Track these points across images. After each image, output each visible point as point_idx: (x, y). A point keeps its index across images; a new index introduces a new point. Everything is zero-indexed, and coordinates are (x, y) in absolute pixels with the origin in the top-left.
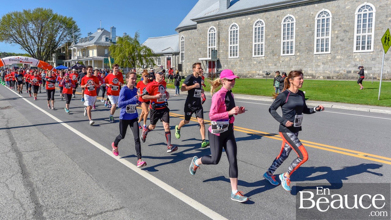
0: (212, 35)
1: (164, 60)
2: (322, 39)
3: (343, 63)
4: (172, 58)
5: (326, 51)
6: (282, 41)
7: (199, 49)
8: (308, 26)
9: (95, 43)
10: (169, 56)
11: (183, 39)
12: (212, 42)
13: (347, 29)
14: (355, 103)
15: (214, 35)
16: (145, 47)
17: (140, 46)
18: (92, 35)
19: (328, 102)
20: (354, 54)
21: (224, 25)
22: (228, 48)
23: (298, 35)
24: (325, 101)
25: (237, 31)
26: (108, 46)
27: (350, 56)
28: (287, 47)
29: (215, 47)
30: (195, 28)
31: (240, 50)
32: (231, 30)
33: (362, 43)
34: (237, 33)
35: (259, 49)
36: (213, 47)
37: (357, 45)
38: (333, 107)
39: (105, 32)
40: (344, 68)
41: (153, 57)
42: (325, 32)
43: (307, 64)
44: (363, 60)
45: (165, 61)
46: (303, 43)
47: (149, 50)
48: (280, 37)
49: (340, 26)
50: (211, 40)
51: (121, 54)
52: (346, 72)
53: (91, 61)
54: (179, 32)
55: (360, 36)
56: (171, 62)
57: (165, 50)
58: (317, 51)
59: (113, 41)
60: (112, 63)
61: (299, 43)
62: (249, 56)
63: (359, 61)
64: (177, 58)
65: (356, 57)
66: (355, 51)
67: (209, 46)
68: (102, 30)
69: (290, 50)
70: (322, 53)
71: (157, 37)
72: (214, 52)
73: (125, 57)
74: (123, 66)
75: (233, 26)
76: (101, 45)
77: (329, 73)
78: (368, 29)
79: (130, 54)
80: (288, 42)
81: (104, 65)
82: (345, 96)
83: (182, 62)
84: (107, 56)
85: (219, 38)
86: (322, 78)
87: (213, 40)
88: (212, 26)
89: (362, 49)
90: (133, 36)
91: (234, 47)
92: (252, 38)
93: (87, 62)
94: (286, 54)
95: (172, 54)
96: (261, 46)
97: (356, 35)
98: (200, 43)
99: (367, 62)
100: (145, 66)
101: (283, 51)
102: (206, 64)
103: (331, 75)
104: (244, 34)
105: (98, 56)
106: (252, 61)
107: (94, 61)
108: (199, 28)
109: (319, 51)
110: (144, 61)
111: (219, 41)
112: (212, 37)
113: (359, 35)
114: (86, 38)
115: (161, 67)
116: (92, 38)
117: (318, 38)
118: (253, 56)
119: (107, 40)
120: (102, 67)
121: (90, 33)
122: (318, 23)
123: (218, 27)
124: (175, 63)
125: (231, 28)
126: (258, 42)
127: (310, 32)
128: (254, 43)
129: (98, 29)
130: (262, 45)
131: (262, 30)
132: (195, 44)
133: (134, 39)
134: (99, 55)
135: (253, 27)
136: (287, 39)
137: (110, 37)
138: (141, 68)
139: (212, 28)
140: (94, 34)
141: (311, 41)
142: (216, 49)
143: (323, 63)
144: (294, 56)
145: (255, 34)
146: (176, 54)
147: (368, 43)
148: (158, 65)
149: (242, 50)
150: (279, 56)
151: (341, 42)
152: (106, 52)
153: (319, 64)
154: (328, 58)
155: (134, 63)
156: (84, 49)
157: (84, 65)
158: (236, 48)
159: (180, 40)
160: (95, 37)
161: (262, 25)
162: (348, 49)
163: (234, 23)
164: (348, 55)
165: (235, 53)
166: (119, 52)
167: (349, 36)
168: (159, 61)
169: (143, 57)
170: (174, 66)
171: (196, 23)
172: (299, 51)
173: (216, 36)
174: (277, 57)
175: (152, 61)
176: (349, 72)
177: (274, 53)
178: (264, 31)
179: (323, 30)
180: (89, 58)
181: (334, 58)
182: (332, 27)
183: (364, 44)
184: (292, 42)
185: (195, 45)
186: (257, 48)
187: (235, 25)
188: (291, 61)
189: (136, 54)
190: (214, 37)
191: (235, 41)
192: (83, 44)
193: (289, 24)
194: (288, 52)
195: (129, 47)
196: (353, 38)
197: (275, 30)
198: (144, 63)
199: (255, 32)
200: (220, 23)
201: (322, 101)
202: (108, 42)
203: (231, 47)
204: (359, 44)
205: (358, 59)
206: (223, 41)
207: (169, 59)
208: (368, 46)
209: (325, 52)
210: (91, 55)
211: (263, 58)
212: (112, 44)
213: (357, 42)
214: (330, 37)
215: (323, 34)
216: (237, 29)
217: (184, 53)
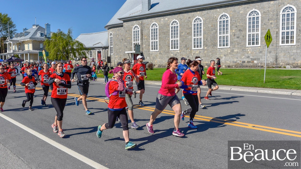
0: (136, 32)
1: (95, 53)
2: (223, 36)
3: (239, 55)
4: (102, 51)
5: (227, 46)
6: (193, 38)
7: (125, 44)
8: (212, 26)
9: (30, 38)
10: (99, 49)
11: (111, 35)
12: (136, 38)
13: (241, 28)
14: (247, 86)
15: (138, 32)
16: (77, 42)
17: (72, 41)
18: (27, 31)
19: (228, 86)
20: (247, 48)
21: (146, 24)
22: (150, 43)
23: (205, 33)
24: (226, 85)
25: (157, 29)
26: (43, 40)
27: (244, 50)
28: (197, 42)
29: (139, 42)
30: (122, 26)
31: (160, 45)
32: (152, 28)
33: (252, 40)
34: (157, 30)
35: (175, 44)
36: (137, 42)
37: (249, 41)
38: (231, 90)
39: (40, 28)
40: (240, 59)
41: (85, 51)
42: (225, 31)
43: (213, 56)
44: (253, 53)
45: (96, 55)
46: (209, 39)
47: (81, 45)
48: (192, 34)
49: (236, 27)
50: (135, 36)
51: (55, 48)
52: (241, 62)
53: (26, 55)
54: (108, 29)
55: (250, 35)
56: (101, 55)
57: (96, 44)
58: (220, 46)
59: (47, 36)
60: (47, 56)
61: (206, 39)
62: (167, 49)
63: (251, 54)
64: (106, 51)
65: (248, 51)
66: (247, 46)
67: (134, 41)
68: (37, 26)
69: (199, 45)
70: (224, 47)
71: (89, 34)
72: (138, 46)
73: (59, 50)
74: (57, 59)
75: (153, 25)
76: (36, 40)
77: (230, 63)
78: (256, 29)
79: (64, 48)
80: (197, 39)
81: (39, 57)
82: (241, 81)
83: (111, 55)
84: (42, 49)
85: (142, 35)
86: (224, 67)
87: (137, 36)
88: (136, 25)
89: (252, 45)
90: (66, 33)
91: (154, 42)
92: (169, 35)
93: (22, 55)
94: (196, 48)
95: (102, 48)
96: (177, 42)
97: (248, 33)
98: (126, 38)
99: (256, 54)
100: (77, 59)
101: (194, 46)
102: (132, 56)
103: (231, 65)
104: (162, 31)
105: (33, 50)
106: (169, 54)
107: (29, 54)
108: (125, 26)
109: (221, 46)
110: (77, 54)
111: (142, 37)
112: (136, 34)
113: (250, 33)
114: (21, 33)
115: (92, 59)
116: (28, 33)
117: (220, 35)
118: (171, 50)
119: (42, 35)
120: (38, 60)
121: (26, 29)
122: (220, 23)
123: (141, 25)
124: (104, 56)
125: (152, 27)
126: (174, 38)
127: (214, 31)
128: (171, 39)
129: (34, 25)
130: (177, 40)
131: (177, 28)
132: (122, 39)
133: (67, 35)
134: (34, 48)
135: (170, 26)
136: (197, 36)
137: (45, 33)
138: (74, 60)
139: (136, 26)
140: (30, 29)
141: (215, 38)
142: (140, 44)
143: (225, 55)
144: (203, 50)
145: (172, 32)
146: (106, 48)
147: (256, 40)
148: (90, 58)
149: (161, 45)
150: (191, 49)
151: (237, 39)
152: (41, 46)
153: (221, 56)
154: (228, 51)
155: (68, 56)
156: (20, 43)
157: (19, 58)
158: (157, 43)
159: (109, 36)
160: (30, 32)
161: (177, 24)
162: (242, 44)
163: (154, 22)
164: (242, 49)
165: (156, 47)
166: (53, 46)
167: (243, 34)
168: (91, 54)
169: (76, 50)
170: (104, 59)
171: (122, 22)
172: (206, 46)
173: (139, 33)
174: (190, 51)
175: (84, 54)
176: (244, 62)
177: (187, 47)
178: (179, 29)
179: (224, 29)
180: (24, 52)
181: (232, 51)
182: (231, 27)
183: (253, 41)
184: (200, 39)
185: (122, 41)
186: (173, 43)
187: (155, 24)
188: (201, 53)
189: (69, 48)
190: (138, 34)
191: (156, 37)
192: (19, 39)
193: (198, 24)
194: (198, 47)
195: (63, 42)
196: (246, 36)
197: (187, 29)
198: (77, 56)
199: (172, 30)
200: (143, 22)
201: (224, 85)
202: (42, 38)
203: (152, 42)
204: (250, 41)
205: (250, 52)
206: (146, 37)
207: (99, 52)
208: (256, 42)
209: (225, 47)
210: (26, 49)
211: (178, 51)
212: (47, 39)
213: (249, 39)
214: (229, 35)
215: (224, 32)
216: (157, 28)
217: (112, 47)
